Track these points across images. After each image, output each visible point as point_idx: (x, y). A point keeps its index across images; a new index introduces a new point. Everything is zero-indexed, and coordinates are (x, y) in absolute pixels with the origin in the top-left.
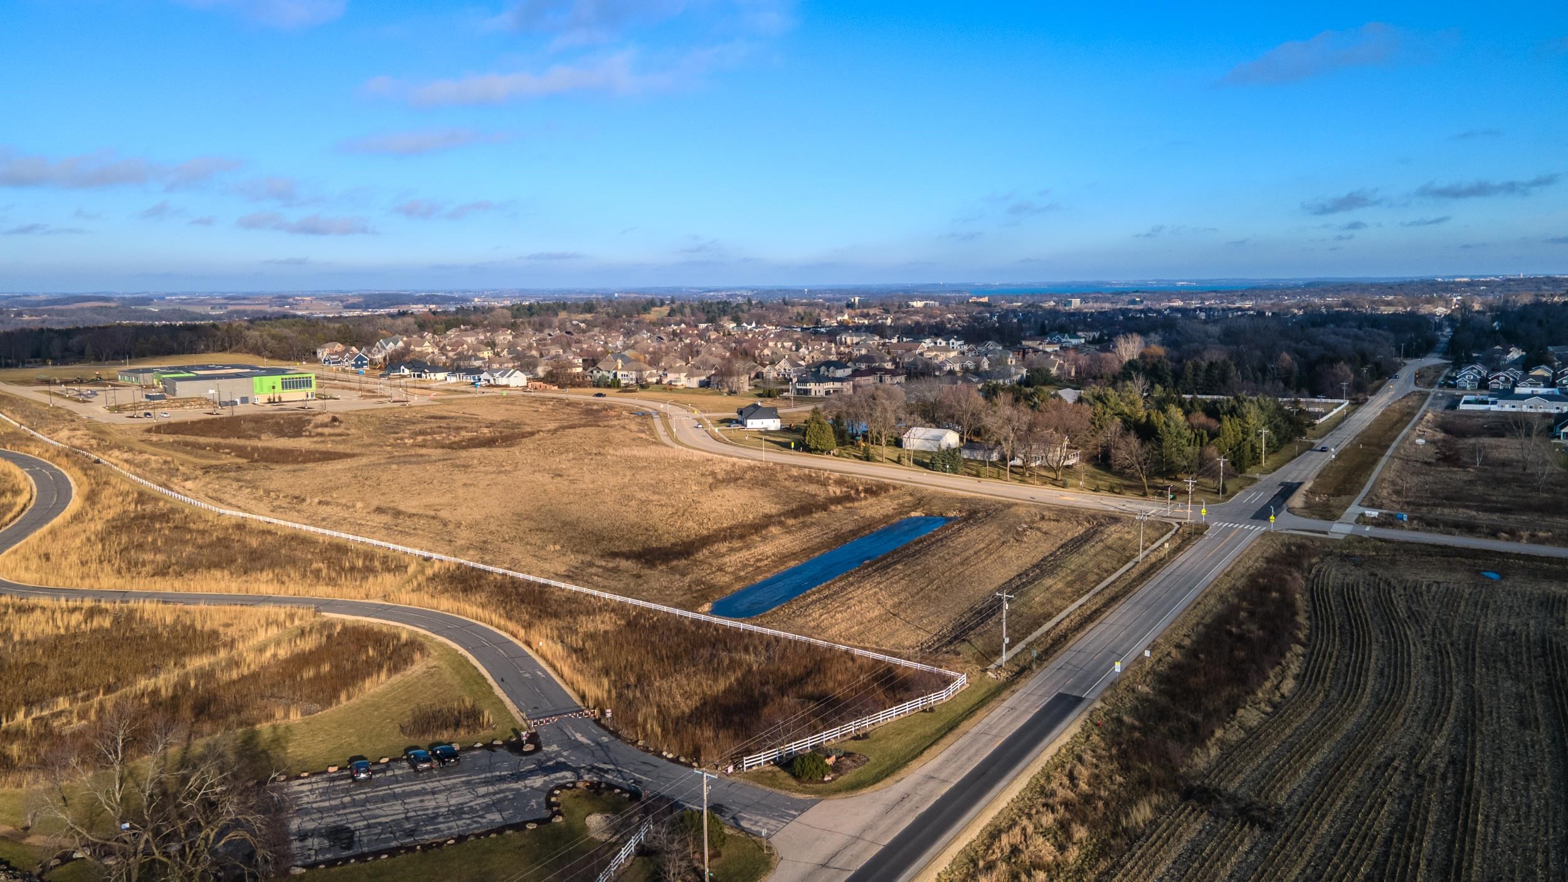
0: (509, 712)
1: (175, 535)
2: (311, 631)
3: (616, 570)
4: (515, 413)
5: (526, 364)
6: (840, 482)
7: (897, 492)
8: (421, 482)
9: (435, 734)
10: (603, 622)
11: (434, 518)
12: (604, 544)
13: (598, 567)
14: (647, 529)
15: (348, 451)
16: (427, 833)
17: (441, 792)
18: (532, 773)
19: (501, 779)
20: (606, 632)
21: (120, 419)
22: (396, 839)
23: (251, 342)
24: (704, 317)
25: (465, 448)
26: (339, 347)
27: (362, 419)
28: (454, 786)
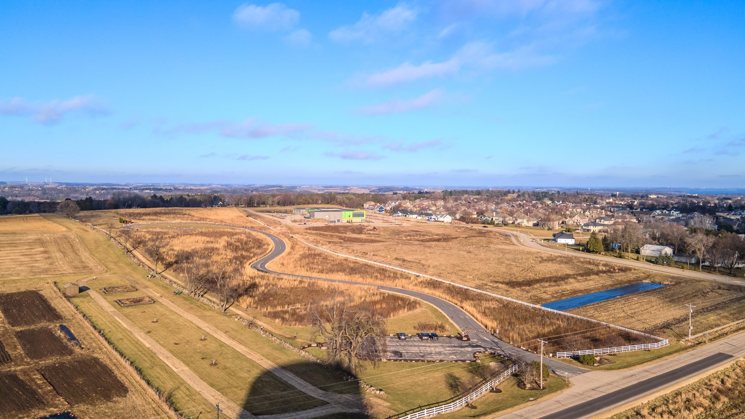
0: (456, 328)
1: (324, 261)
2: (377, 294)
3: (497, 288)
4: (447, 232)
5: (452, 213)
6: (605, 265)
7: (636, 272)
8: (412, 251)
9: (427, 331)
10: (492, 304)
11: (419, 263)
12: (491, 278)
13: (489, 286)
14: (510, 275)
15: (380, 240)
16: (428, 357)
17: (432, 347)
18: (467, 346)
19: (455, 347)
20: (494, 308)
21: (296, 225)
22: (417, 357)
23: (339, 200)
24: (535, 199)
25: (428, 241)
26: (373, 203)
27: (385, 229)
28: (437, 346)
